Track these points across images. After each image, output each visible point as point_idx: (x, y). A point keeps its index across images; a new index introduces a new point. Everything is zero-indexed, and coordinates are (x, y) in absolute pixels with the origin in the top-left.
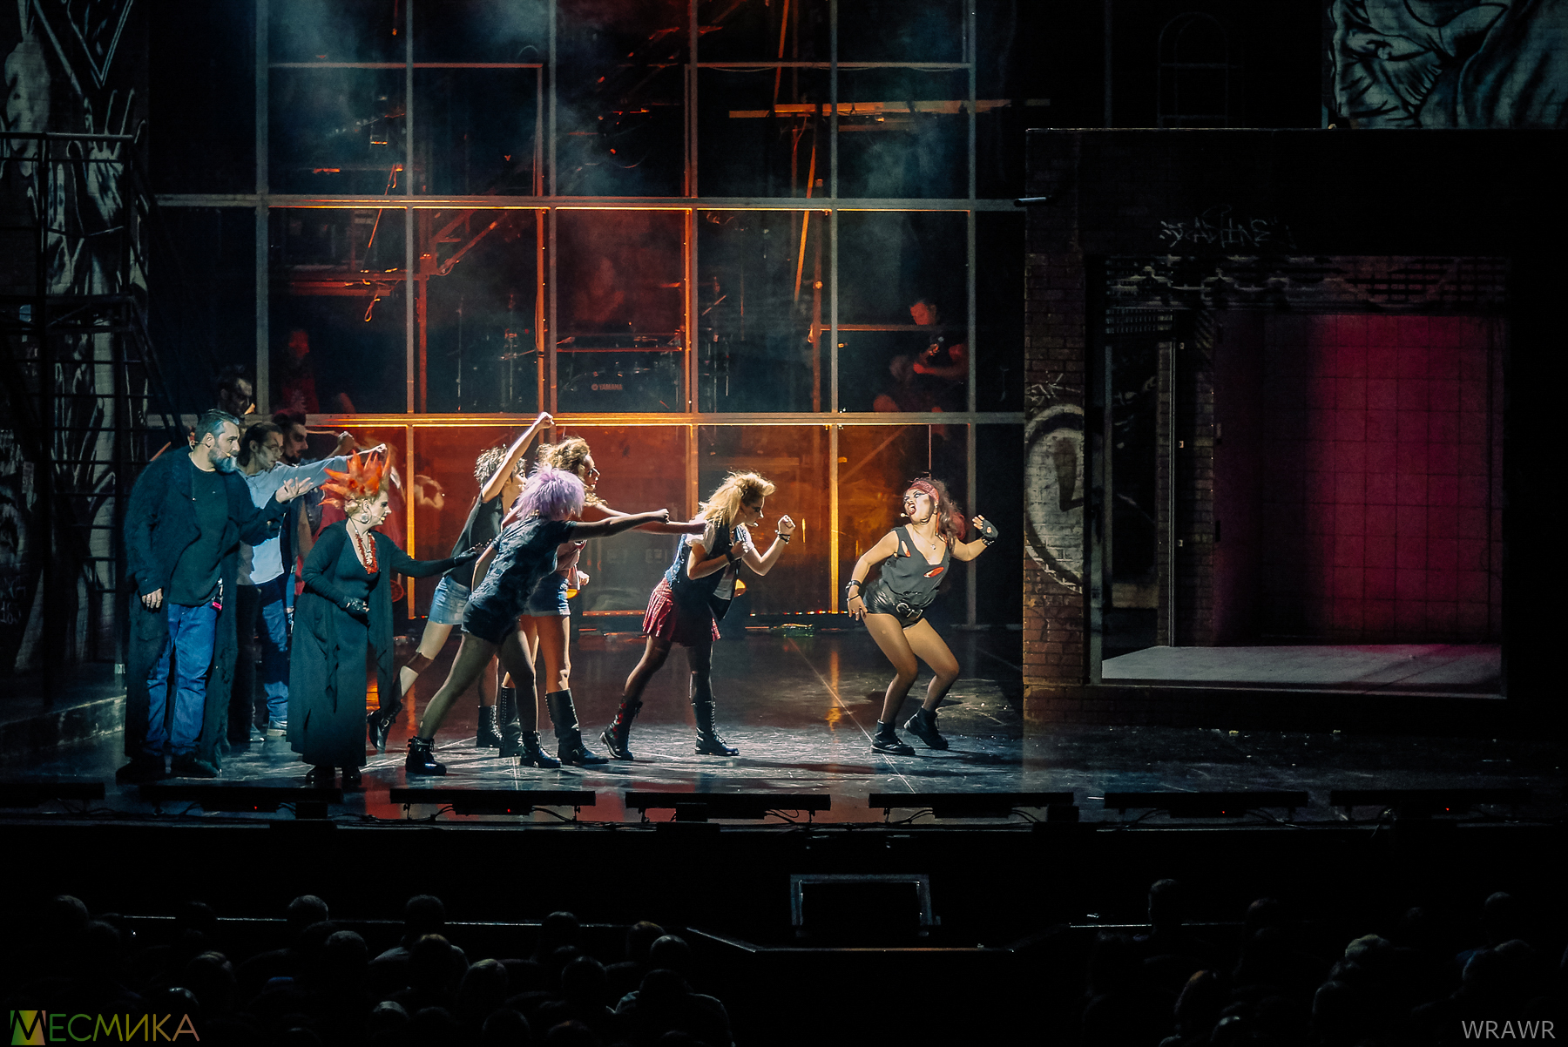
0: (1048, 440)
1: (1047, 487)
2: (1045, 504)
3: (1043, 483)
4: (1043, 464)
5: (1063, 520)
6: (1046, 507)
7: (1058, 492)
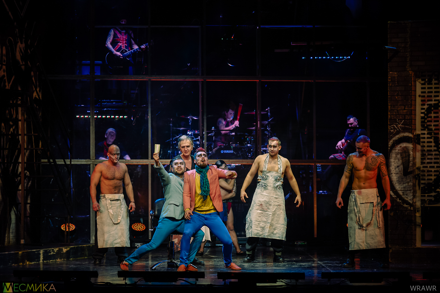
0: (398, 148)
1: (398, 167)
2: (397, 173)
3: (396, 165)
4: (396, 157)
5: (404, 180)
6: (397, 175)
7: (402, 169)
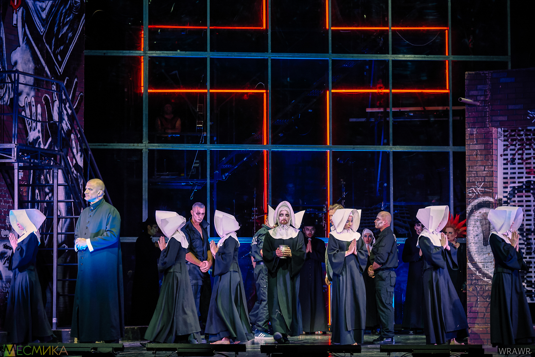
0: (477, 214)
1: (477, 235)
2: (476, 243)
5: (484, 250)
7: (482, 238)
